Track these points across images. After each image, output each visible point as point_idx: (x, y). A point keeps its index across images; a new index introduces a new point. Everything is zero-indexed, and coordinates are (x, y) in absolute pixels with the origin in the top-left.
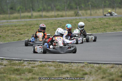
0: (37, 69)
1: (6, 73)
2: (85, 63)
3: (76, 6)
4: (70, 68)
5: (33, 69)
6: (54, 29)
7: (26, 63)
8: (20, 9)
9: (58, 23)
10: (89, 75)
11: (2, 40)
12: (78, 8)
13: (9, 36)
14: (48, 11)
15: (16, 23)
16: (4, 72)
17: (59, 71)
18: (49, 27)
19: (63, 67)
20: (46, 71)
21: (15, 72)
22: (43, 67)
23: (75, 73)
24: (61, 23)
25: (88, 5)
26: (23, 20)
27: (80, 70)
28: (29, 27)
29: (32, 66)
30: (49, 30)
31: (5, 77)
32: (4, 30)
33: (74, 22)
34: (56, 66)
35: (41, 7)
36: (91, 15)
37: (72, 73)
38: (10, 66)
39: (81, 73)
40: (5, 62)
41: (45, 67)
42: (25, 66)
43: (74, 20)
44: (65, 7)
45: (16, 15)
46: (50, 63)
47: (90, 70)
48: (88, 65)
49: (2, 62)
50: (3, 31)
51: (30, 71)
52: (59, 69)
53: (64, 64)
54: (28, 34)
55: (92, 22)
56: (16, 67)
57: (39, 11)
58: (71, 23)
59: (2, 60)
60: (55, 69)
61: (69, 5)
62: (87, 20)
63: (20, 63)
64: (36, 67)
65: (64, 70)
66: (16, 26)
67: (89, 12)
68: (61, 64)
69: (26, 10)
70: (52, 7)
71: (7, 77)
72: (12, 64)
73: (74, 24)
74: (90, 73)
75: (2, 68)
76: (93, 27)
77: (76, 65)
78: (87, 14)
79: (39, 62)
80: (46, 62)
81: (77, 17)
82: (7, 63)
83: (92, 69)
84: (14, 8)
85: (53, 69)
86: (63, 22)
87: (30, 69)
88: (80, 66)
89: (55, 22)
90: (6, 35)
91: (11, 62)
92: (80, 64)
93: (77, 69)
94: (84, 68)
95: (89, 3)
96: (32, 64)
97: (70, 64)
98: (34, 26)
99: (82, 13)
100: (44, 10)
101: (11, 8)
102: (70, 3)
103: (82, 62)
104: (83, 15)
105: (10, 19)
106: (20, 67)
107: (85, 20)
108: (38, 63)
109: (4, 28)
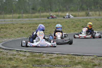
0: (54, 60)
1: (28, 64)
2: (95, 56)
3: (87, 8)
4: (82, 60)
5: (51, 61)
6: (68, 27)
7: (45, 55)
8: (40, 10)
9: (72, 21)
10: (98, 67)
11: (25, 35)
12: (89, 10)
13: (30, 32)
14: (63, 11)
15: (37, 21)
16: (27, 62)
17: (73, 63)
18: (64, 25)
19: (76, 59)
20: (62, 62)
21: (36, 63)
22: (60, 59)
23: (86, 65)
24: (74, 22)
25: (98, 7)
26: (42, 19)
27: (90, 62)
28: (47, 25)
29: (50, 58)
30: (64, 27)
31: (27, 66)
32: (27, 27)
33: (85, 21)
34: (71, 58)
35: (58, 8)
36: (99, 15)
37: (84, 64)
38: (31, 58)
39: (91, 64)
40: (28, 54)
41: (61, 59)
42: (44, 57)
43: (85, 19)
44: (77, 9)
45: (37, 14)
46: (65, 55)
47: (99, 62)
48: (97, 58)
49: (25, 54)
50: (25, 28)
51: (48, 62)
52: (73, 60)
53: (77, 57)
54: (47, 30)
55: (101, 21)
56: (37, 59)
57: (56, 12)
58: (83, 22)
59: (25, 52)
60: (70, 61)
61: (81, 7)
62: (96, 20)
63: (40, 55)
64: (53, 59)
65: (77, 61)
66: (37, 24)
67: (98, 13)
68: (74, 56)
69: (45, 11)
70: (67, 9)
71: (29, 66)
72: (34, 55)
73: (85, 23)
74: (99, 65)
75: (25, 59)
76: (101, 26)
77: (87, 57)
78: (96, 14)
79: (56, 54)
80: (62, 55)
81: (88, 17)
82: (29, 54)
83: (101, 61)
84: (35, 9)
85: (68, 61)
86: (76, 21)
87: (48, 61)
88: (90, 59)
89: (69, 21)
90: (28, 31)
91: (33, 54)
92: (90, 57)
93: (88, 61)
94: (94, 60)
95: (98, 5)
96: (50, 56)
97: (82, 57)
98: (52, 24)
99: (92, 13)
100: (60, 10)
101: (33, 9)
102: (82, 5)
103: (92, 56)
104: (93, 15)
105: (31, 18)
106: (40, 59)
107: (95, 19)
108: (55, 56)
109: (27, 26)
